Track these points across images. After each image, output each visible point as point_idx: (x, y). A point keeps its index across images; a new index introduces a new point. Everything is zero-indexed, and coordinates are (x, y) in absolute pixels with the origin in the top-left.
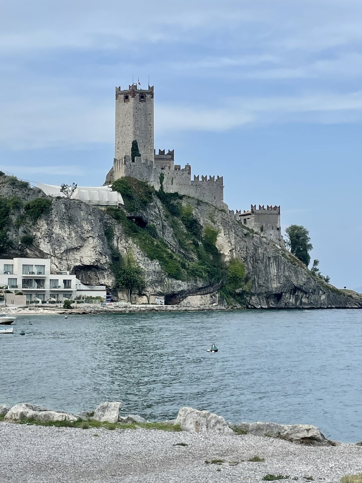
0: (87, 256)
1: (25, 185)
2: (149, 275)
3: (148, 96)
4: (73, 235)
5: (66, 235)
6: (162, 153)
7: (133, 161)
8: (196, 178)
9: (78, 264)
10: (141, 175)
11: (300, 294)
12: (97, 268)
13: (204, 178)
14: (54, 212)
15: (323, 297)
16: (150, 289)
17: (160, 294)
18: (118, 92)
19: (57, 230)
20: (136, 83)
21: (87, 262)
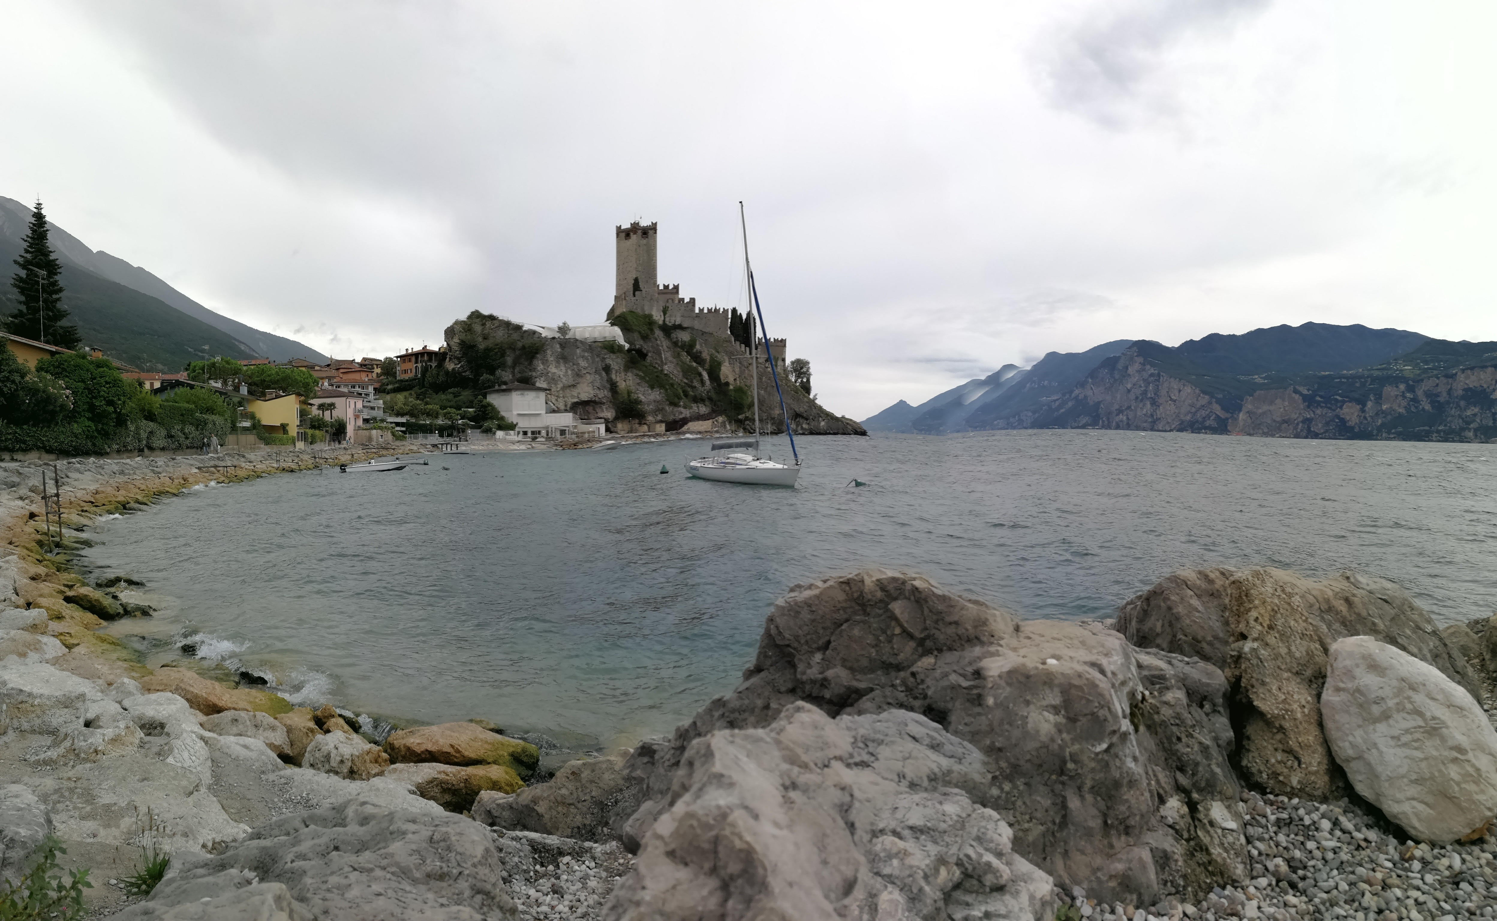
0: (585, 392)
1: (518, 328)
2: (648, 405)
3: (651, 232)
4: (570, 372)
5: (561, 374)
6: (666, 287)
7: (634, 295)
8: (701, 310)
9: (576, 400)
10: (643, 309)
11: (801, 420)
12: (595, 402)
13: (709, 310)
14: (549, 352)
15: (823, 423)
16: (650, 418)
17: (661, 422)
18: (619, 230)
19: (553, 369)
20: (637, 220)
21: (584, 397)
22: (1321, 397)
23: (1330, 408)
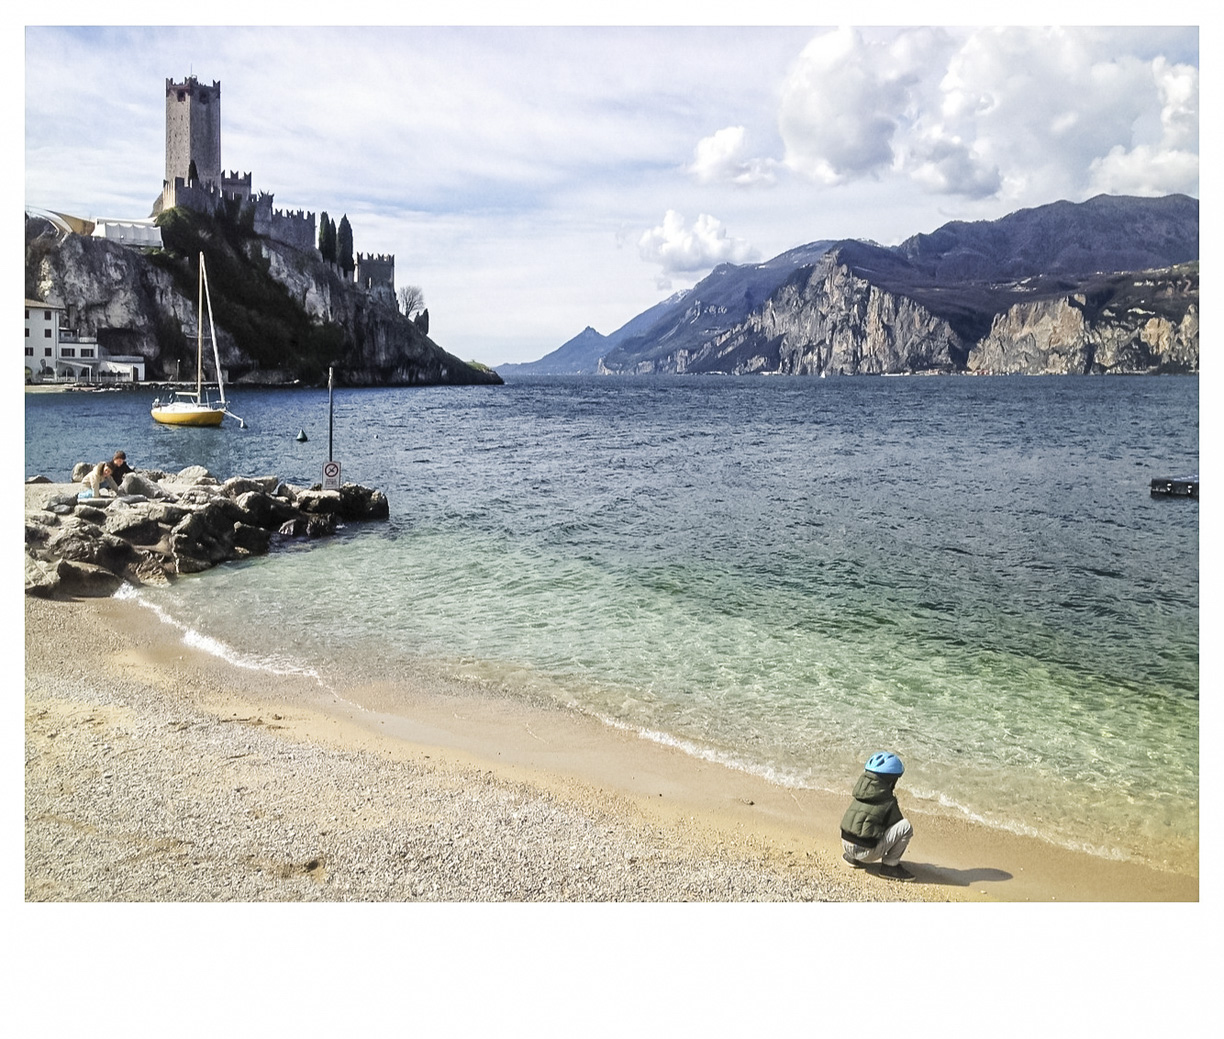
4: (96, 286)
5: (84, 286)
7: (190, 184)
8: (279, 213)
9: (104, 326)
12: (131, 331)
13: (290, 215)
18: (170, 85)
19: (71, 278)
21: (117, 323)
22: (1111, 310)
23: (1124, 327)
